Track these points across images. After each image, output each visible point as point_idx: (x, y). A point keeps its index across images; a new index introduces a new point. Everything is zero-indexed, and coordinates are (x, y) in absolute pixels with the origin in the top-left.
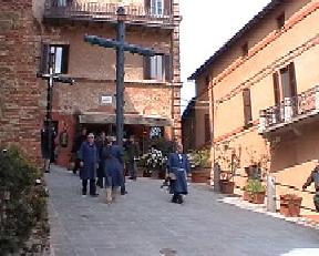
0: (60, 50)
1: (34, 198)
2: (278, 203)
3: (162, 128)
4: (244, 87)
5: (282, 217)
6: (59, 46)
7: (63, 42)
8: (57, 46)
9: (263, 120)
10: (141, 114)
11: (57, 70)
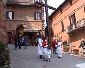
0: (11, 13)
1: (5, 54)
3: (40, 33)
4: (61, 21)
7: (12, 11)
8: (10, 12)
9: (67, 29)
10: (34, 29)
11: (11, 18)
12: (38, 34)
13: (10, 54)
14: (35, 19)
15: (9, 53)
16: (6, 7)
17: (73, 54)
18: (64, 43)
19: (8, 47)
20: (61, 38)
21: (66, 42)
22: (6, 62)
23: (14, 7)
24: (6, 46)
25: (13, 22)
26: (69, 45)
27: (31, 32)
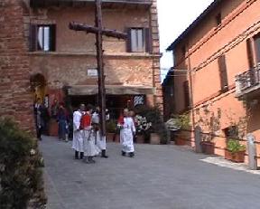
0: (47, 29)
3: (145, 97)
6: (46, 26)
7: (50, 23)
8: (44, 26)
9: (238, 84)
10: (125, 85)
11: (46, 48)
12: (138, 101)
13: (45, 171)
14: (129, 50)
15: (43, 166)
16: (31, 10)
18: (230, 133)
19: (37, 146)
20: (216, 115)
21: (234, 127)
22: (32, 197)
23: (57, 9)
24: (31, 142)
25: (55, 62)
26: (244, 138)
27: (114, 93)
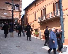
2: (41, 36)
4: (35, 12)
5: (42, 39)
9: (39, 19)
12: (16, 21)
17: (41, 38)
20: (33, 26)
26: (39, 32)
27: (10, 19)
